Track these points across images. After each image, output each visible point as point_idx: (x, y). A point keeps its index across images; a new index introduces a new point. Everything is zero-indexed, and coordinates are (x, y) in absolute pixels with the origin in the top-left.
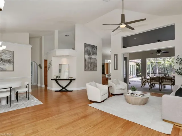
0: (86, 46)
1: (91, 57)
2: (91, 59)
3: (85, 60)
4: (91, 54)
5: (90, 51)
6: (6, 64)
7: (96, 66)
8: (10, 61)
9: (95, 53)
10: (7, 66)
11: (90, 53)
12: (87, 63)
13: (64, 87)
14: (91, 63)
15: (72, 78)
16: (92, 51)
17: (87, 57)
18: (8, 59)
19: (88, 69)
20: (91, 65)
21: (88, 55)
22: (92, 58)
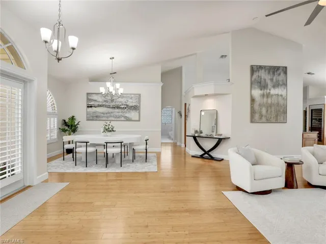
0: (255, 69)
1: (269, 93)
2: (267, 97)
3: (253, 100)
4: (269, 86)
5: (265, 80)
6: (131, 111)
7: (285, 112)
8: (136, 108)
9: (281, 83)
10: (133, 115)
11: (267, 85)
12: (256, 107)
13: (207, 150)
14: (269, 106)
15: (221, 135)
16: (272, 80)
17: (257, 93)
18: (134, 104)
19: (261, 118)
20: (267, 111)
21: (261, 90)
22: (272, 95)
